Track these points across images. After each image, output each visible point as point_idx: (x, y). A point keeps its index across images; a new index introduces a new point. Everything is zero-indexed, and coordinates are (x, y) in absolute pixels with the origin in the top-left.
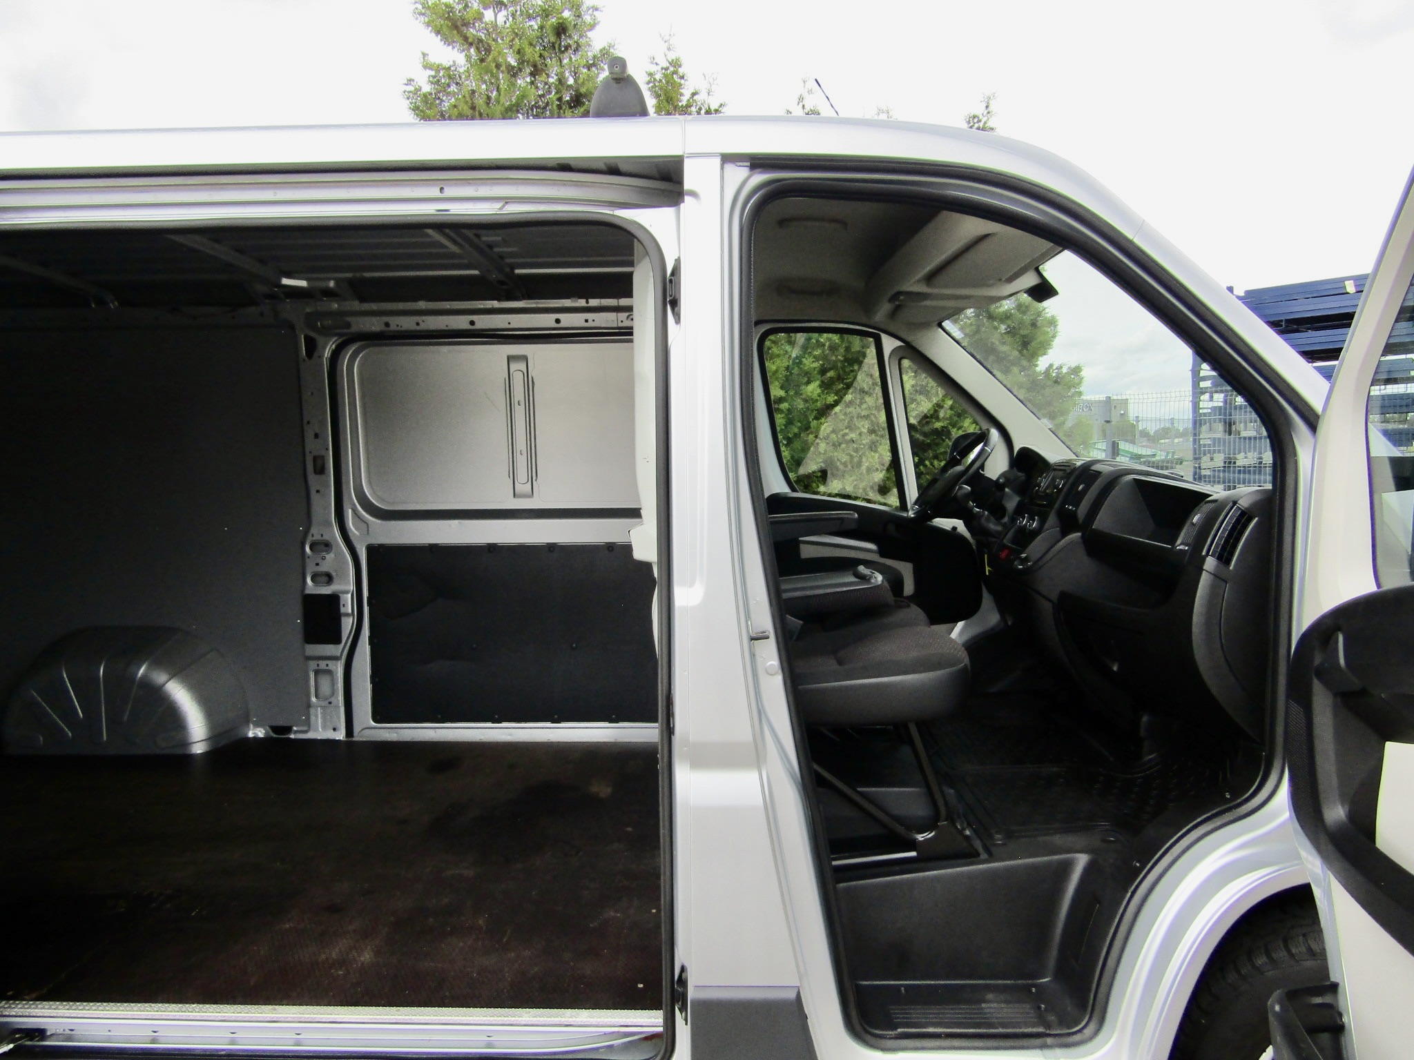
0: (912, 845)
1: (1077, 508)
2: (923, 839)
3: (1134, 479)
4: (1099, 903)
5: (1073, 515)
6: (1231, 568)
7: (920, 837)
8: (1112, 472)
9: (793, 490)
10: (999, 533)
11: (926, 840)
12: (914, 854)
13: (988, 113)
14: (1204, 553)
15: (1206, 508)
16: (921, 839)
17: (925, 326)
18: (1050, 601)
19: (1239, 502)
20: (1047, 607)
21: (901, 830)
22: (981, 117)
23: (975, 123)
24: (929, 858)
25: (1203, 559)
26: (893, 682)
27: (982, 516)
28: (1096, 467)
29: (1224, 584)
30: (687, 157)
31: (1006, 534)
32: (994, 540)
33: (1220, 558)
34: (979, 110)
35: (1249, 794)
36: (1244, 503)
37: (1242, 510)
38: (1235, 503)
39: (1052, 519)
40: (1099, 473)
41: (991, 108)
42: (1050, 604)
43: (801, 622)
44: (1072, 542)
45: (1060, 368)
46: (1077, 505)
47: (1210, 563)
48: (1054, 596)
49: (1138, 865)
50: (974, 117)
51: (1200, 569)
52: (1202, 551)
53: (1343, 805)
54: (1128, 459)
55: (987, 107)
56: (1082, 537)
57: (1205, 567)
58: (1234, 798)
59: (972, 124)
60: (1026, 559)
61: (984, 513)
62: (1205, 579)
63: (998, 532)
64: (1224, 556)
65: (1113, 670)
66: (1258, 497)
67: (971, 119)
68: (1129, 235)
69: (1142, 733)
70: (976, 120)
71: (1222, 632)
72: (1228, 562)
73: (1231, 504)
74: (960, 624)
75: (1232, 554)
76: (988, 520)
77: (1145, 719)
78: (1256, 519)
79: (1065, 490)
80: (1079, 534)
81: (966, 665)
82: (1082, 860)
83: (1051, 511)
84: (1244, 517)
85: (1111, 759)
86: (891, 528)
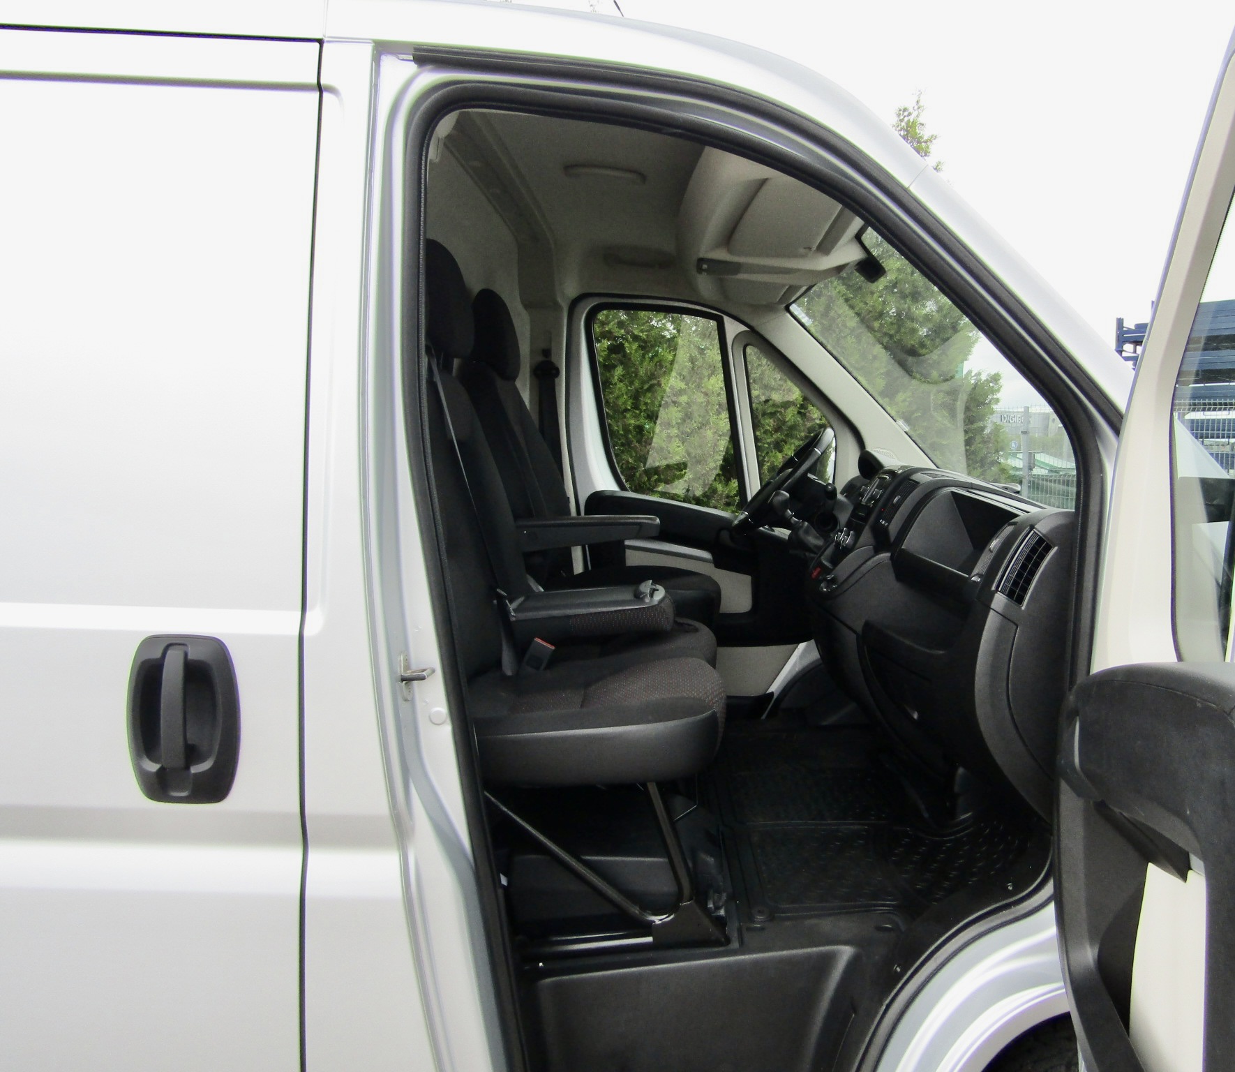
0: (647, 929)
1: (889, 524)
2: (660, 922)
3: (952, 492)
4: (855, 1012)
5: (885, 531)
6: (1023, 608)
7: (657, 920)
8: (930, 483)
9: (622, 487)
10: (818, 548)
11: (664, 925)
12: (650, 939)
13: (919, 108)
14: (993, 588)
15: (1008, 530)
16: (658, 922)
17: (770, 308)
18: (854, 632)
19: (1036, 526)
20: (850, 639)
21: (635, 910)
22: (911, 110)
23: (905, 117)
24: (668, 945)
25: (991, 596)
26: (606, 734)
27: (802, 527)
28: (917, 477)
29: (1014, 627)
30: (328, 42)
31: (825, 550)
32: (812, 555)
33: (1010, 595)
34: (910, 105)
35: (1032, 888)
36: (1043, 528)
37: (1040, 537)
38: (1032, 527)
39: (866, 535)
40: (917, 483)
41: (921, 103)
42: (854, 636)
43: (553, 648)
44: (879, 564)
45: (979, 374)
46: (889, 521)
47: (999, 601)
48: (859, 626)
49: (898, 970)
50: (905, 110)
51: (987, 608)
52: (991, 587)
53: (1092, 945)
54: (1047, 471)
55: (918, 102)
56: (891, 558)
57: (993, 605)
58: (1018, 889)
59: (902, 117)
60: (833, 581)
61: (803, 524)
62: (992, 621)
63: (816, 546)
64: (1016, 594)
65: (914, 719)
66: (1060, 521)
67: (901, 112)
68: (905, 181)
69: (956, 789)
70: (906, 114)
71: (1010, 686)
72: (1020, 600)
73: (1028, 529)
74: (802, 646)
75: (1025, 590)
76: (807, 532)
77: (961, 771)
78: (1056, 548)
79: (882, 501)
80: (888, 555)
81: (714, 715)
82: (846, 953)
83: (866, 525)
84: (1041, 546)
85: (926, 815)
86: (725, 535)
